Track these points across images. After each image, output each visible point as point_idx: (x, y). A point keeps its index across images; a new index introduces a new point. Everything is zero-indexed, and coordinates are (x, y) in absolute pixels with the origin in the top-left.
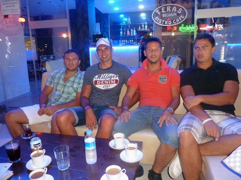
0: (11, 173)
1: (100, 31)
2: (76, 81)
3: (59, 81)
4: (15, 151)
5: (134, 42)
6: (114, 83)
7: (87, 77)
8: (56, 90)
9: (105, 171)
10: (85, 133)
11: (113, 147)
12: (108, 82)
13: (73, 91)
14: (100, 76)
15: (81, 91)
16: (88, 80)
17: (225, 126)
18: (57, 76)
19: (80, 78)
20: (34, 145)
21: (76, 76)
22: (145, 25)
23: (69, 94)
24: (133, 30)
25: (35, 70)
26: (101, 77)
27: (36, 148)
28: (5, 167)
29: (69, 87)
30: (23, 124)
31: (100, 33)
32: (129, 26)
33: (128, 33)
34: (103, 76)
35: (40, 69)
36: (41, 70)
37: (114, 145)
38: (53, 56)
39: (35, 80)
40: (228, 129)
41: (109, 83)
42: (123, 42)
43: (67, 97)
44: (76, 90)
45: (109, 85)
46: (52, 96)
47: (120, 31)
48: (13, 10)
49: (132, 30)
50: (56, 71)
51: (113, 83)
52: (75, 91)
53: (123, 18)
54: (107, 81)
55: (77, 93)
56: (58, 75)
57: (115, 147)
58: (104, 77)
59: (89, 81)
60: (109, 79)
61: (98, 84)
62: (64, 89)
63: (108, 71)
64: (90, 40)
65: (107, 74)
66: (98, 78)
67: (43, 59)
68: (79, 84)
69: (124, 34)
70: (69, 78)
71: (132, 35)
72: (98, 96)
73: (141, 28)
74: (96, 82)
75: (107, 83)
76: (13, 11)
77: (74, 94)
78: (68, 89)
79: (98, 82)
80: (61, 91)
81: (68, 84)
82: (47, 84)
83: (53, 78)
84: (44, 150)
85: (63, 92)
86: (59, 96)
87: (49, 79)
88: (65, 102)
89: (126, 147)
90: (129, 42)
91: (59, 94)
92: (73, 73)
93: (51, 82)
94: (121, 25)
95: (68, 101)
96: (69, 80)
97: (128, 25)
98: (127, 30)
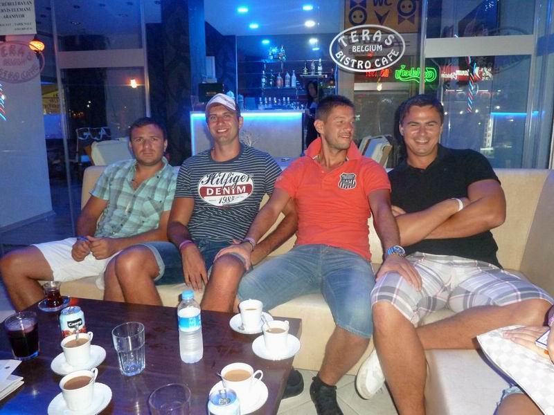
0: (19, 382)
1: (216, 77)
2: (159, 186)
3: (122, 186)
4: (27, 334)
5: (291, 102)
6: (243, 192)
7: (184, 179)
8: (116, 207)
9: (220, 374)
10: (180, 298)
11: (239, 328)
12: (231, 191)
13: (153, 209)
14: (214, 178)
15: (170, 209)
16: (186, 186)
17: (475, 288)
18: (116, 176)
19: (169, 181)
20: (68, 323)
21: (160, 176)
22: (317, 66)
23: (144, 215)
24: (291, 75)
25: (67, 161)
26: (215, 180)
27: (72, 330)
28: (7, 368)
29: (144, 200)
30: (40, 282)
31: (215, 81)
32: (282, 65)
33: (279, 82)
34: (218, 177)
35: (74, 159)
36: (77, 161)
37: (239, 325)
38: (106, 130)
39: (66, 183)
40: (481, 294)
41: (233, 193)
42: (268, 101)
43: (138, 223)
44: (159, 207)
45: (231, 196)
46: (106, 219)
47: (260, 77)
48: (19, 24)
49: (288, 75)
50: (114, 165)
51: (241, 191)
52: (157, 210)
53: (267, 48)
54: (227, 187)
55: (162, 215)
56: (119, 174)
57: (243, 329)
58: (222, 179)
59: (189, 190)
60: (233, 183)
61: (208, 194)
62: (133, 204)
63: (230, 165)
64: (192, 96)
65: (227, 174)
66: (208, 181)
67: (83, 137)
68: (167, 193)
69: (271, 83)
70: (143, 180)
71: (287, 86)
72: (207, 221)
73: (308, 71)
74: (204, 190)
75: (228, 192)
76: (20, 27)
77: (156, 216)
78: (142, 204)
79: (208, 190)
80: (125, 208)
81: (143, 194)
82: (95, 194)
83: (108, 180)
84: (89, 333)
85: (130, 212)
86: (122, 219)
87: (99, 184)
88: (135, 234)
89: (266, 328)
90: (282, 102)
91: (121, 216)
92: (153, 169)
93: (104, 190)
94: (262, 64)
95: (140, 231)
96: (144, 185)
97: (280, 63)
98: (276, 75)
